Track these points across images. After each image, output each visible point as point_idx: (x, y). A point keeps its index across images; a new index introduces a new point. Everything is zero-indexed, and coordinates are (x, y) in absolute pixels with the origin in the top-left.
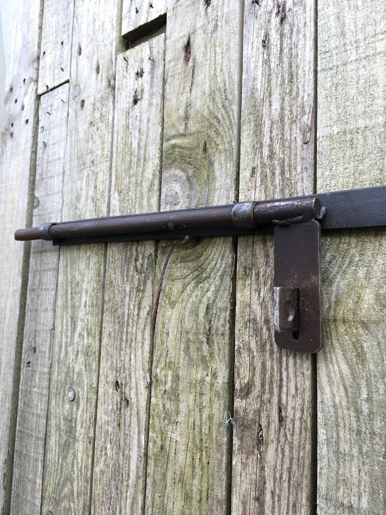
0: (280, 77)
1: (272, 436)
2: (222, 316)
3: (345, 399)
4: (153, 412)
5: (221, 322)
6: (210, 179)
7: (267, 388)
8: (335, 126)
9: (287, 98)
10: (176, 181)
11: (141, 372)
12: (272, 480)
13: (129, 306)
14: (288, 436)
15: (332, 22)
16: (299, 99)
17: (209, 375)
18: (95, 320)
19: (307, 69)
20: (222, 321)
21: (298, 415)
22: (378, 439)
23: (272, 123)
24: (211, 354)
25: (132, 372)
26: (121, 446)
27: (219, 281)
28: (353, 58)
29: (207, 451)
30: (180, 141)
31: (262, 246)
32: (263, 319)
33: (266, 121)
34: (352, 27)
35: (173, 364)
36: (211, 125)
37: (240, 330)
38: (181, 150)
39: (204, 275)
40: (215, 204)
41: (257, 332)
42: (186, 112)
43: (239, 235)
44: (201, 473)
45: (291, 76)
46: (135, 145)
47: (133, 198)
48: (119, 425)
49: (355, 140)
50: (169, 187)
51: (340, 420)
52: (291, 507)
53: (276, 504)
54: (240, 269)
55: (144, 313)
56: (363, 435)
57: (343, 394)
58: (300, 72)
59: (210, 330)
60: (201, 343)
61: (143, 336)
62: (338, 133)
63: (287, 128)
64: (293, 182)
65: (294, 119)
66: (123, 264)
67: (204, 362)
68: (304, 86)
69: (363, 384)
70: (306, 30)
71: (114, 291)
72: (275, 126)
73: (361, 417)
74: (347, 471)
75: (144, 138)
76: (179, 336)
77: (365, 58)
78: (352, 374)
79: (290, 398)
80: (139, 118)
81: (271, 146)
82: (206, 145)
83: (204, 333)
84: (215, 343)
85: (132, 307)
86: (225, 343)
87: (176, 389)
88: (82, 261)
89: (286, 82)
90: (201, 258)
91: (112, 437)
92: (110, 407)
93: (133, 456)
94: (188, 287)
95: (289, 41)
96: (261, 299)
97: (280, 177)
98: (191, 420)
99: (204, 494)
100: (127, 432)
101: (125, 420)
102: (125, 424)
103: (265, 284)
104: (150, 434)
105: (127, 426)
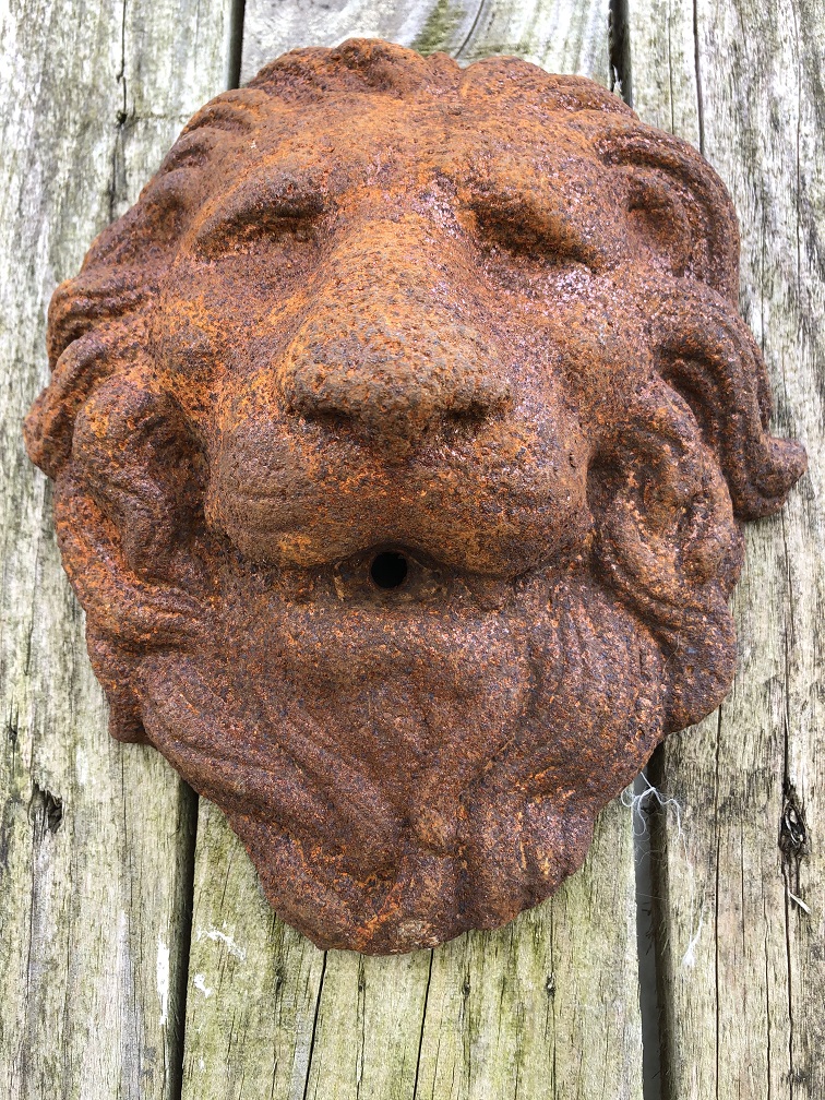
100: (55, 951)
101: (34, 895)
102: (34, 915)
103: (767, 290)
104: (199, 933)
105: (54, 918)
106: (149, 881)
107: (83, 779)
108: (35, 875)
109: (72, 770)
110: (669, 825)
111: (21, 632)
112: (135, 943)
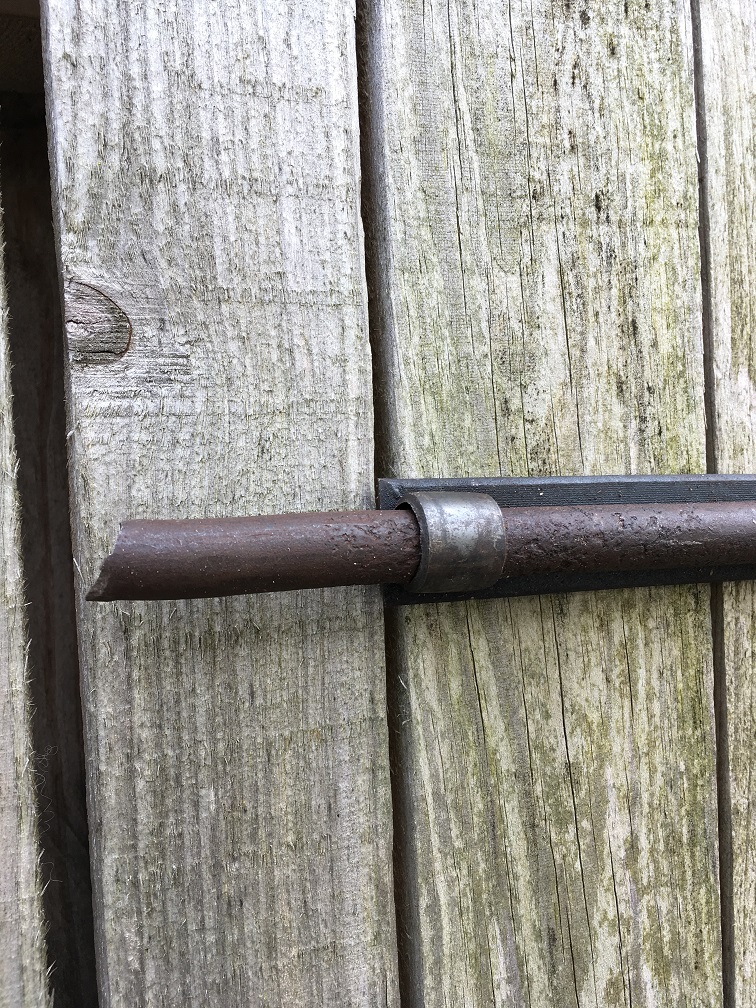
18: (696, 900)
88: (586, 668)
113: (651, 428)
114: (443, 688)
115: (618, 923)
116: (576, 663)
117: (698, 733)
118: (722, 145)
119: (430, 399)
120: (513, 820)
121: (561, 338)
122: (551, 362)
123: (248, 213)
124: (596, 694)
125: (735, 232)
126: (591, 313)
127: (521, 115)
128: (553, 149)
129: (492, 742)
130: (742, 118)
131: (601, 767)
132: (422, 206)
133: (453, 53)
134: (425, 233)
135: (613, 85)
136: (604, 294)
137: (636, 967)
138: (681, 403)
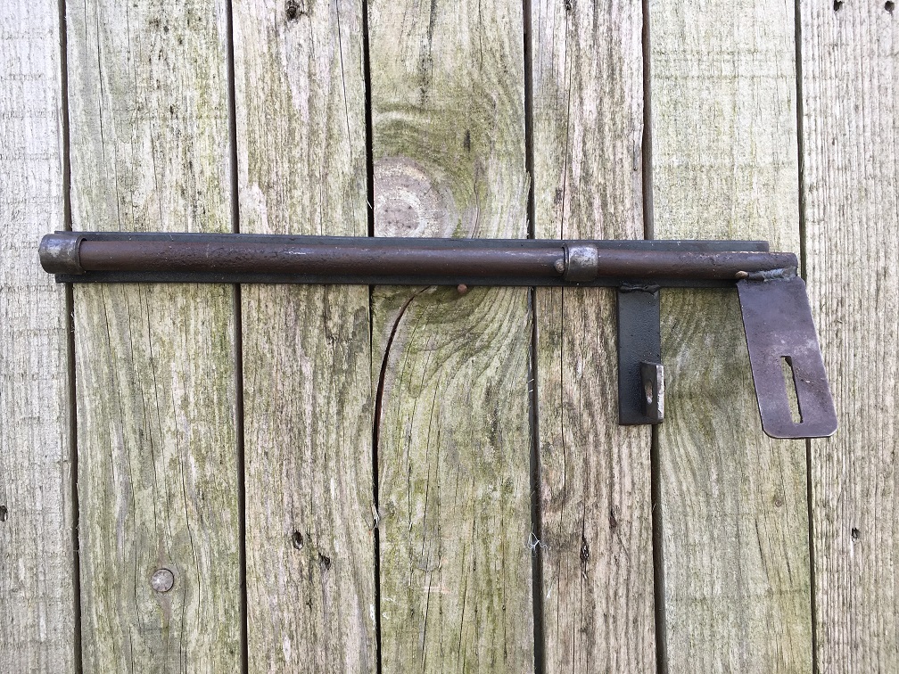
0: (594, 65)
1: (602, 548)
2: (516, 403)
3: (693, 485)
4: (386, 565)
5: (515, 412)
6: (479, 194)
7: (592, 489)
8: (675, 156)
9: (607, 100)
10: (407, 186)
11: (356, 506)
12: (604, 601)
13: (314, 398)
14: (624, 542)
15: (668, 13)
16: (626, 105)
17: (499, 488)
18: (221, 431)
19: (635, 66)
20: (515, 410)
21: (637, 513)
22: (729, 519)
23: (585, 130)
24: (500, 459)
25: (334, 512)
26: (319, 636)
27: (508, 353)
28: (695, 73)
29: (500, 595)
30: (411, 119)
31: (577, 304)
32: (582, 402)
33: (576, 125)
34: (694, 31)
35: (426, 483)
36: (476, 108)
37: (547, 420)
38: (416, 134)
39: (478, 344)
40: (492, 236)
41: (575, 420)
42: (422, 70)
43: (539, 286)
44: (491, 627)
45: (613, 70)
46: (300, 100)
47: (306, 202)
48: (310, 603)
49: (698, 179)
50: (393, 195)
51: (688, 509)
52: (631, 624)
53: (611, 627)
54: (543, 335)
55: (353, 410)
56: (714, 519)
57: (690, 479)
58: (625, 68)
59: (495, 424)
60: (482, 444)
61: (356, 448)
62: (678, 167)
63: (608, 142)
64: (619, 220)
65: (619, 132)
66: (291, 324)
67: (487, 471)
68: (631, 90)
69: (713, 462)
70: (633, 9)
71: (270, 375)
72: (589, 136)
73: (712, 501)
74: (698, 563)
75: (323, 92)
76: (433, 439)
77: (709, 78)
78: (700, 454)
79: (625, 497)
80: (306, 48)
81: (584, 164)
82: (469, 137)
83: (483, 430)
84: (507, 443)
85: (321, 400)
86: (523, 441)
87: (434, 520)
88: (162, 317)
89: (605, 77)
90: (471, 318)
91: (294, 627)
92: (283, 579)
93: (349, 644)
94: (447, 362)
95: (607, 16)
96: (579, 377)
97: (601, 211)
98: (469, 558)
99: (500, 652)
100: (333, 609)
101: (323, 591)
102: (324, 598)
103: (584, 355)
104: (383, 599)
105: (331, 599)
106: (365, 584)
107: (337, 550)
108: (323, 585)
109: (332, 548)
110: (544, 553)
111: (308, 498)
112: (361, 605)
113: (199, 210)
114: (90, 318)
115: (176, 433)
116: (157, 315)
117: (224, 353)
118: (244, 78)
119: (86, 197)
120: (123, 379)
121: (152, 170)
122: (147, 182)
123: (10, 125)
124: (167, 328)
125: (251, 119)
126: (167, 159)
127: (132, 75)
128: (150, 89)
129: (113, 344)
130: (256, 64)
131: (168, 362)
132: (84, 117)
133: (99, 52)
134: (86, 129)
135: (180, 58)
136: (175, 151)
137: (186, 455)
138: (216, 198)
